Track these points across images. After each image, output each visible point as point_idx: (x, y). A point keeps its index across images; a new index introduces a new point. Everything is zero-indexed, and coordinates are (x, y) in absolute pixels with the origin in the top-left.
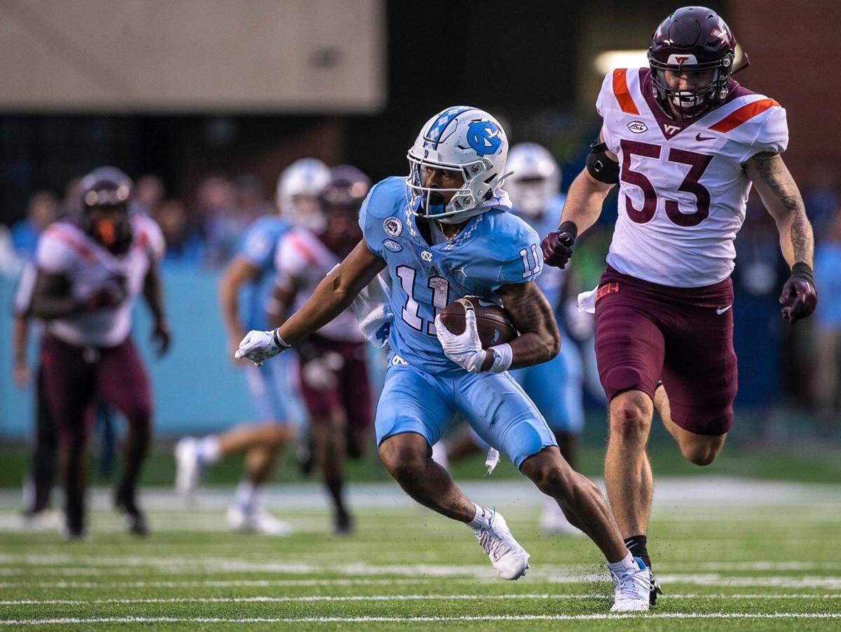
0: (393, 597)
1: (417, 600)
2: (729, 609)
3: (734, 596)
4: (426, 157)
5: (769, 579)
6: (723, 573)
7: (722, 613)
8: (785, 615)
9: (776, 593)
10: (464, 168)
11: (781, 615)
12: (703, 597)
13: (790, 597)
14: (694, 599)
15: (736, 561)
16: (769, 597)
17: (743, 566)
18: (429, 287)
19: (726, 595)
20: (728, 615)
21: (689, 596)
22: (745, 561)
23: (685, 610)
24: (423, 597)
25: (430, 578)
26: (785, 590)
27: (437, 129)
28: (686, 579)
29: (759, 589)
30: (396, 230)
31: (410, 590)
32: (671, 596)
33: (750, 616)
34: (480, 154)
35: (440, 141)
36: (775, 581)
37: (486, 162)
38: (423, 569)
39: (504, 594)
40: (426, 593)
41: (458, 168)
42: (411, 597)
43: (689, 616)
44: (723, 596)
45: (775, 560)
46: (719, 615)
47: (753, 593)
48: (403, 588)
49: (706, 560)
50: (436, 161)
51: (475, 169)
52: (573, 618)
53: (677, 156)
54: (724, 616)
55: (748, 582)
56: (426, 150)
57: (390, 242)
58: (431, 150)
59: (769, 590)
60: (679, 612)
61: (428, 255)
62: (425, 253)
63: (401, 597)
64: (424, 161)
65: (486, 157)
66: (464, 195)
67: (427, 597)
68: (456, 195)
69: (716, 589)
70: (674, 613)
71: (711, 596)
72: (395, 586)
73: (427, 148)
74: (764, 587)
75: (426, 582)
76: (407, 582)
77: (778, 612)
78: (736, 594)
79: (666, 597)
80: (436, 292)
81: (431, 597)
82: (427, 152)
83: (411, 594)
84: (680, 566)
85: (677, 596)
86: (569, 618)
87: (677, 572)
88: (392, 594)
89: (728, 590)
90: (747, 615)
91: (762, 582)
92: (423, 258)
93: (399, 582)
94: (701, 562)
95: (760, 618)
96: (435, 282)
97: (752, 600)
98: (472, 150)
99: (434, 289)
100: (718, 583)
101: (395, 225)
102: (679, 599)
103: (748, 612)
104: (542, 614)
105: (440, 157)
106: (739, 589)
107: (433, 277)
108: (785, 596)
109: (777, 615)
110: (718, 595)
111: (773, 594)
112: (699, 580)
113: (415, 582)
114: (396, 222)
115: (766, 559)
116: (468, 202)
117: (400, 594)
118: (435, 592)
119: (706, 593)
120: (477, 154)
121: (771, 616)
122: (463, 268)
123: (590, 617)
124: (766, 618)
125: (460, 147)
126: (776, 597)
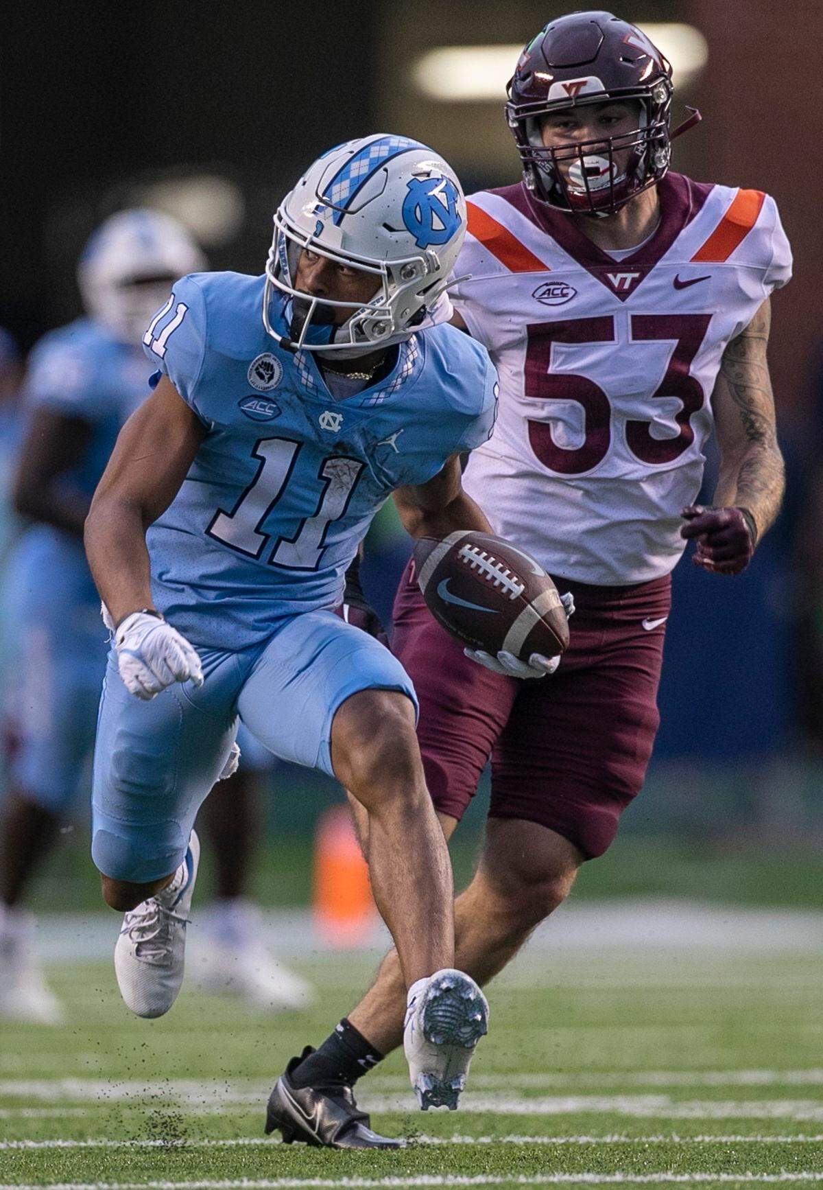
0: (14, 1145)
1: (63, 1148)
2: (691, 1164)
3: (699, 1139)
4: (316, 235)
5: (769, 1104)
6: (676, 1093)
7: (675, 1174)
8: (800, 1176)
9: (784, 1132)
10: (388, 268)
11: (792, 1177)
12: (636, 1140)
13: (810, 1139)
14: (617, 1144)
15: (702, 1069)
16: (769, 1140)
17: (715, 1079)
18: (320, 477)
19: (682, 1138)
20: (686, 1177)
21: (608, 1139)
22: (720, 1068)
23: (601, 1167)
24: (75, 1143)
25: (86, 1104)
26: (800, 1127)
27: (346, 183)
28: (603, 1104)
29: (749, 1124)
30: (271, 377)
31: (49, 1129)
32: (572, 1140)
33: (731, 1178)
34: (422, 244)
35: (351, 208)
36: (781, 1109)
37: (429, 259)
38: (74, 1087)
39: (236, 1136)
40: (81, 1136)
41: (378, 267)
42: (51, 1144)
43: (608, 1179)
44: (677, 1139)
45: (782, 1067)
46: (669, 1176)
47: (735, 1133)
48: (34, 1126)
49: (641, 1068)
50: (337, 247)
51: (407, 272)
52: (376, 1183)
53: (646, 327)
54: (679, 1178)
55: (726, 1110)
56: (319, 223)
57: (256, 402)
58: (329, 223)
59: (769, 1125)
60: (589, 1171)
61: (334, 419)
62: (327, 415)
63: (31, 1144)
64: (312, 243)
65: (431, 251)
66: (375, 317)
67: (83, 1144)
68: (363, 316)
69: (665, 1124)
70: (578, 1173)
71: (653, 1139)
72: (18, 1121)
73: (321, 217)
74: (758, 1120)
75: (79, 1112)
76: (44, 1113)
77: (788, 1171)
78: (703, 1134)
79: (562, 1141)
80: (332, 486)
81: (91, 1143)
82: (320, 226)
83: (51, 1138)
84: (588, 1079)
85: (583, 1140)
86: (368, 1183)
87: (585, 1091)
88: (14, 1137)
89: (687, 1127)
90: (724, 1177)
91: (753, 1109)
92: (323, 426)
93: (27, 1113)
94: (629, 1070)
95: (751, 1182)
96: (334, 467)
97: (734, 1145)
98: (408, 234)
99: (329, 480)
100: (665, 1114)
101: (269, 367)
102: (588, 1145)
103: (726, 1171)
104: (313, 1177)
105: (345, 240)
106: (708, 1125)
107: (331, 458)
108: (801, 1138)
109: (785, 1176)
110: (665, 1137)
111: (777, 1135)
112: (626, 1106)
113: (57, 1113)
114: (272, 362)
115: (762, 1066)
116: (382, 331)
117: (29, 1137)
118: (100, 1132)
119: (641, 1132)
120: (416, 244)
121: (772, 1178)
122: (394, 437)
123: (410, 1182)
124: (763, 1182)
125: (385, 226)
126: (781, 1139)
